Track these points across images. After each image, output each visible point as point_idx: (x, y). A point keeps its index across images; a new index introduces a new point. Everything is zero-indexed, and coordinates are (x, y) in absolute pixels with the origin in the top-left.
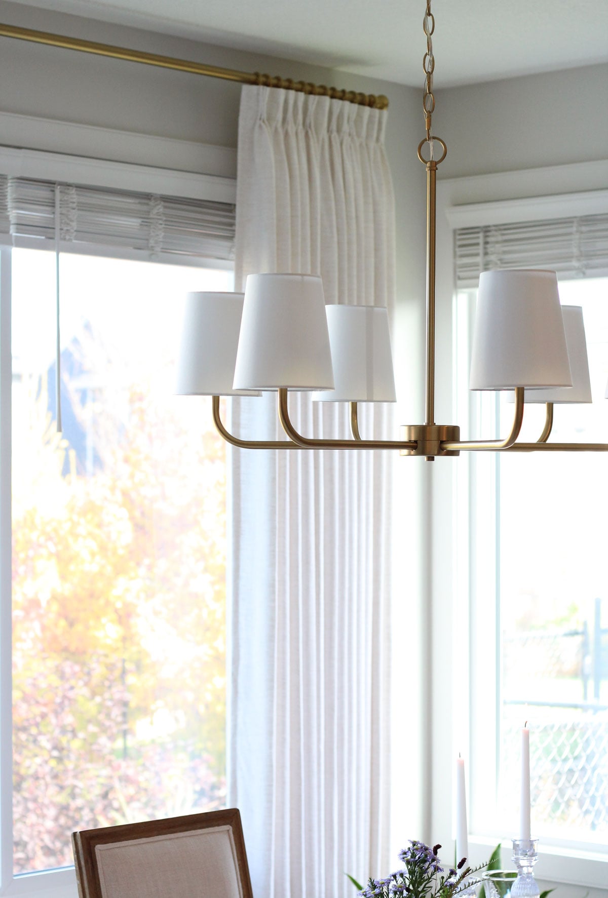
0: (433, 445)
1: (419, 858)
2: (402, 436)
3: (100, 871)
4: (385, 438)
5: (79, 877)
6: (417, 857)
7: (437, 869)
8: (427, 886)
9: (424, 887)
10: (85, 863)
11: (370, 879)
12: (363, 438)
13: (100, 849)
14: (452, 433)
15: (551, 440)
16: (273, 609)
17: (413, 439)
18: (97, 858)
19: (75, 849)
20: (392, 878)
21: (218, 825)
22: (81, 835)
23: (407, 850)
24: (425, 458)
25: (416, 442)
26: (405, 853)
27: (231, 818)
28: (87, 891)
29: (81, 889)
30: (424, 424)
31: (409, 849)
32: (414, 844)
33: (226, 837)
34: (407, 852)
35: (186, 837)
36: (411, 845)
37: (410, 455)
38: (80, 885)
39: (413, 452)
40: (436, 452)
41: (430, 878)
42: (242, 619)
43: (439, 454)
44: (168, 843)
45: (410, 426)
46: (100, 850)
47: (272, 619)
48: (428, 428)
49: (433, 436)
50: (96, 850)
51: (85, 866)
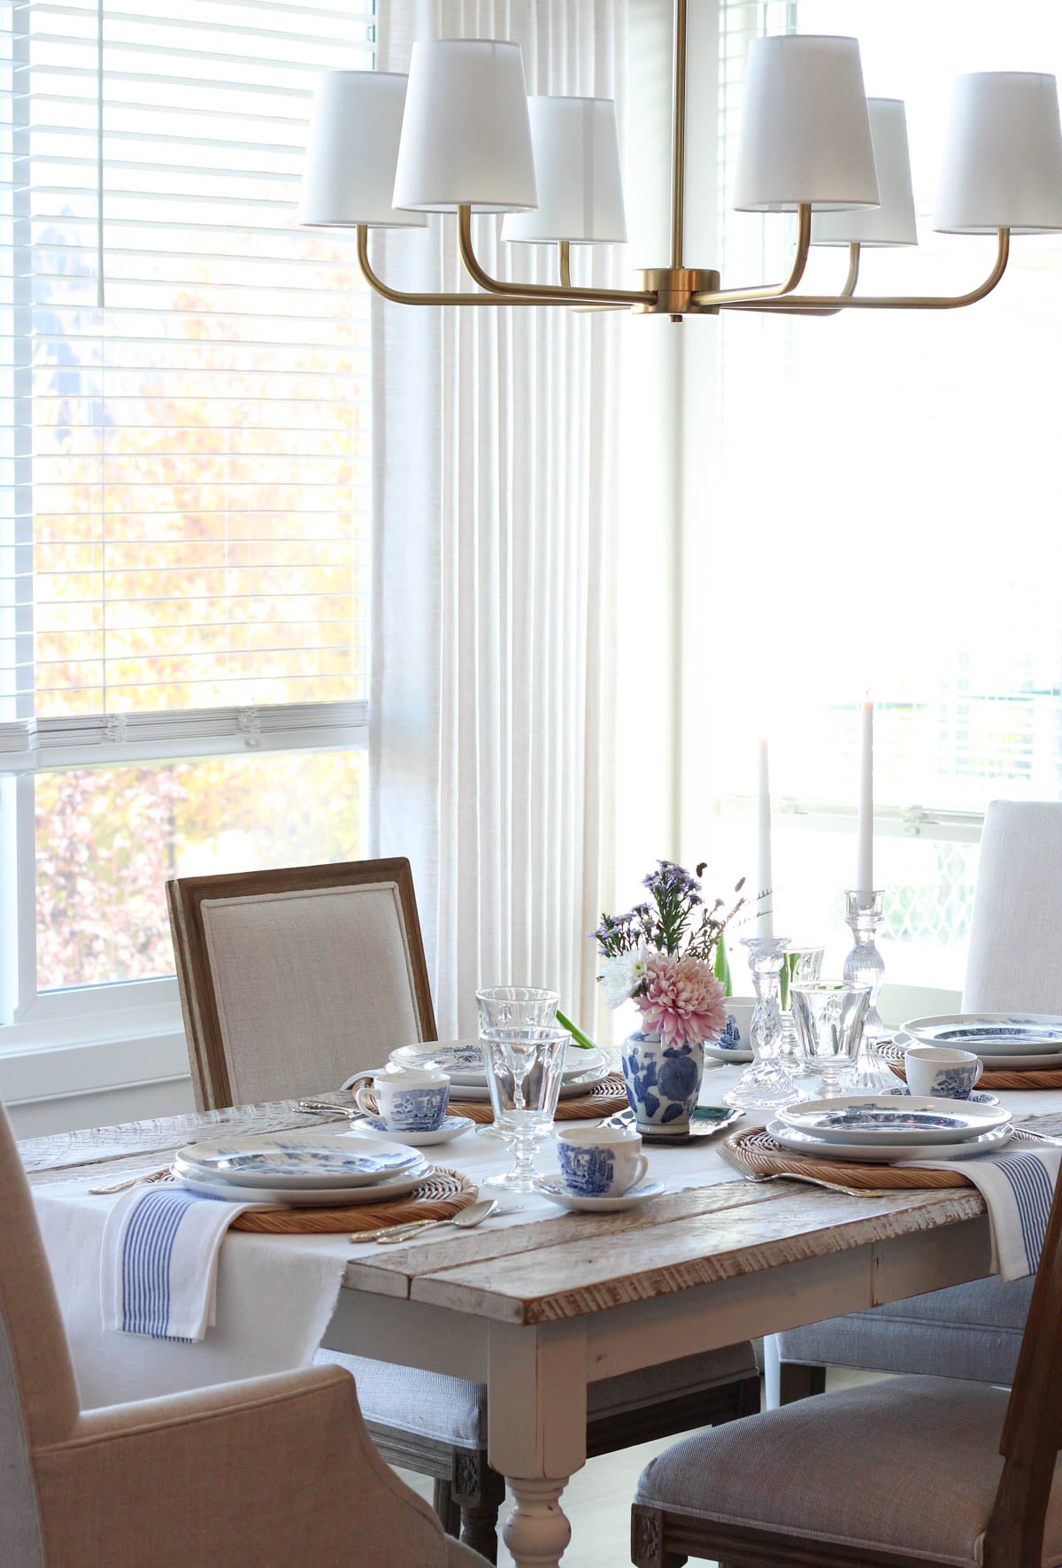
0: (682, 297)
1: (671, 884)
2: (636, 284)
3: (208, 938)
4: (611, 285)
5: (177, 946)
6: (669, 883)
7: (695, 900)
8: (683, 923)
9: (680, 925)
10: (187, 926)
11: (604, 915)
12: (576, 283)
13: (210, 908)
14: (708, 280)
15: (858, 293)
16: (436, 590)
17: (651, 289)
18: (204, 919)
19: (170, 905)
20: (635, 913)
21: (379, 881)
22: (180, 885)
23: (653, 874)
24: (667, 316)
25: (655, 293)
26: (651, 879)
27: (396, 871)
28: (189, 966)
29: (180, 964)
30: (668, 267)
31: (657, 874)
32: (665, 865)
33: (390, 898)
34: (654, 877)
35: (332, 894)
36: (659, 868)
37: (646, 312)
38: (179, 958)
39: (651, 308)
40: (685, 309)
41: (687, 913)
42: (388, 606)
43: (689, 311)
44: (306, 901)
45: (647, 271)
46: (208, 907)
47: (436, 605)
48: (674, 272)
49: (682, 283)
50: (202, 907)
51: (187, 929)
